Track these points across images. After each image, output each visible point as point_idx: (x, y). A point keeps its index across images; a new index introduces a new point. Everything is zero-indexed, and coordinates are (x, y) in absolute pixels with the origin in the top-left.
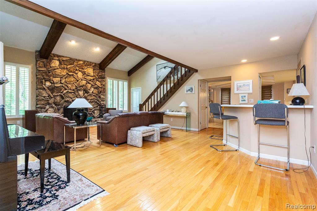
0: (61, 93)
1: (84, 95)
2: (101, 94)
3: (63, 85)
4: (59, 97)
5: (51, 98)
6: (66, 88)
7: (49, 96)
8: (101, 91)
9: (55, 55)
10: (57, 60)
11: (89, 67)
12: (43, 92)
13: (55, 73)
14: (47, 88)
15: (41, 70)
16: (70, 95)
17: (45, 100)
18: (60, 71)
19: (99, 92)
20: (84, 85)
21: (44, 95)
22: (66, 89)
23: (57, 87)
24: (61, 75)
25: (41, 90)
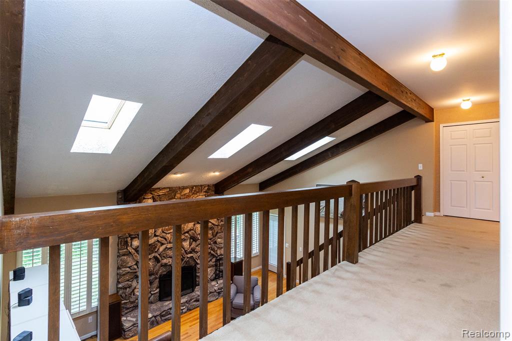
0: (156, 252)
1: (190, 246)
2: (217, 238)
3: (160, 239)
4: (152, 260)
6: (164, 242)
8: (217, 233)
10: (150, 198)
11: (198, 194)
12: (129, 259)
14: (133, 251)
16: (170, 253)
17: (131, 272)
19: (215, 233)
20: (190, 230)
21: (130, 264)
22: (162, 244)
25: (125, 257)
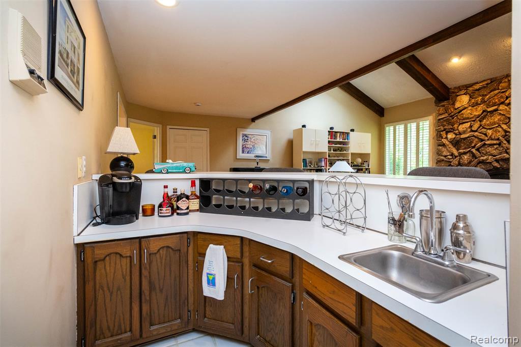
0: (474, 147)
3: (477, 134)
4: (468, 155)
5: (456, 157)
6: (483, 137)
7: (452, 155)
9: (460, 88)
10: (464, 94)
12: (443, 149)
13: (462, 117)
14: (448, 143)
15: (442, 119)
17: (445, 161)
18: (469, 111)
21: (444, 154)
22: (481, 140)
23: (464, 139)
24: (472, 118)
25: (440, 147)
